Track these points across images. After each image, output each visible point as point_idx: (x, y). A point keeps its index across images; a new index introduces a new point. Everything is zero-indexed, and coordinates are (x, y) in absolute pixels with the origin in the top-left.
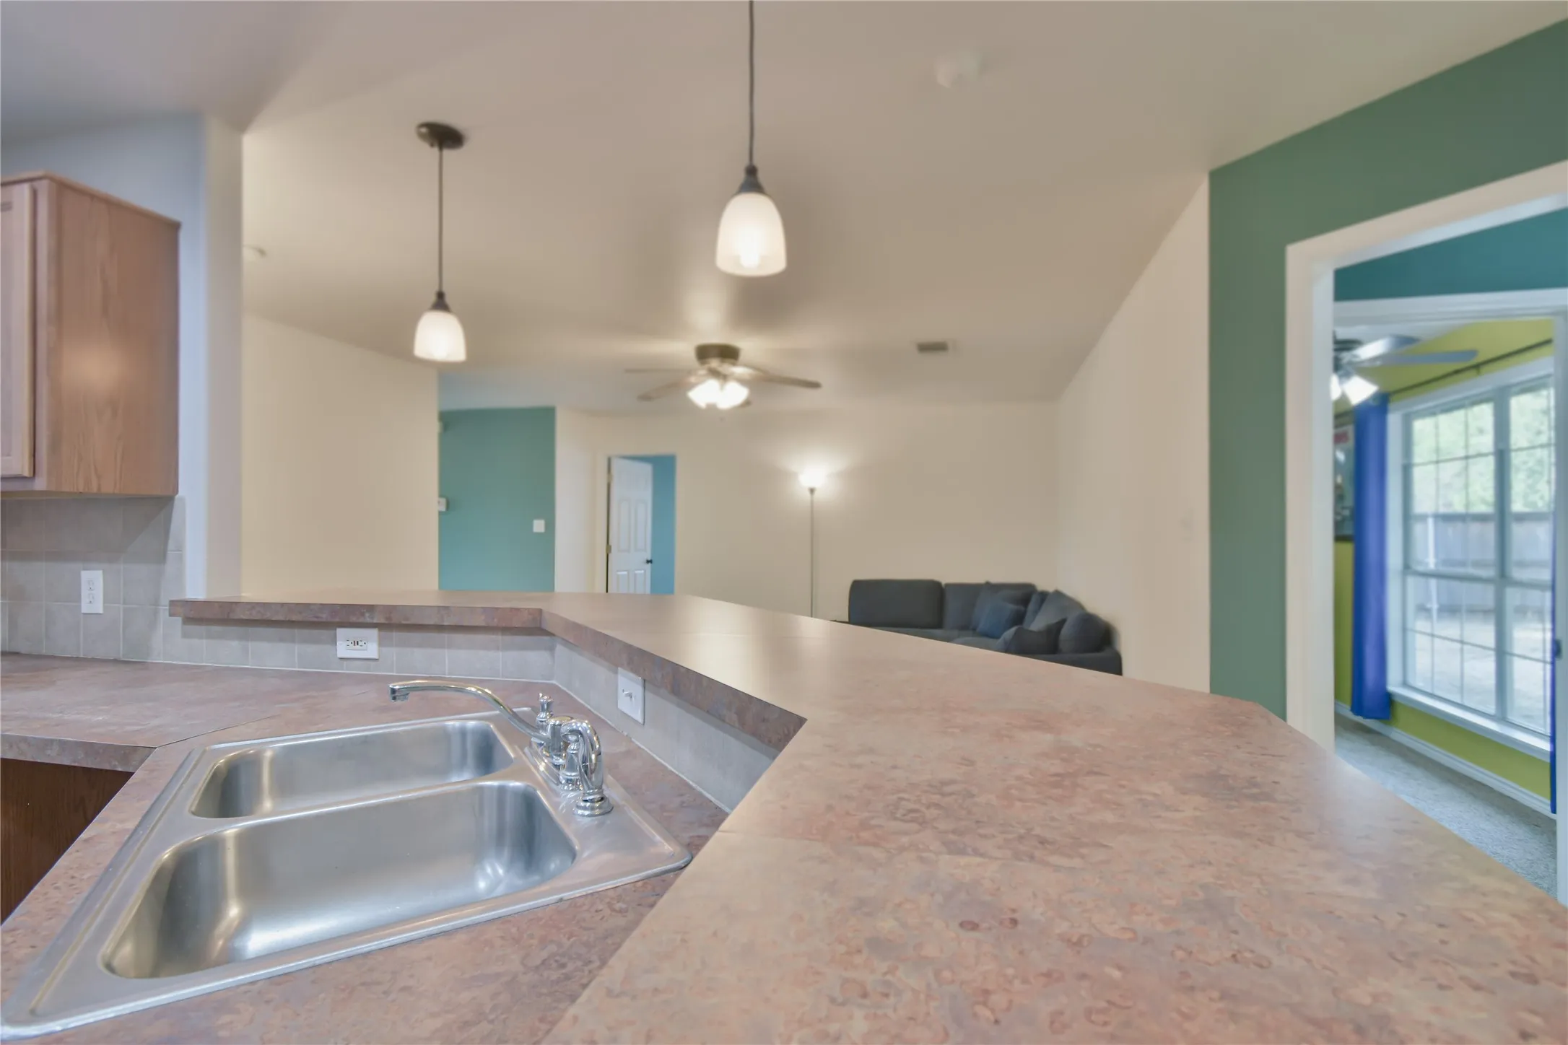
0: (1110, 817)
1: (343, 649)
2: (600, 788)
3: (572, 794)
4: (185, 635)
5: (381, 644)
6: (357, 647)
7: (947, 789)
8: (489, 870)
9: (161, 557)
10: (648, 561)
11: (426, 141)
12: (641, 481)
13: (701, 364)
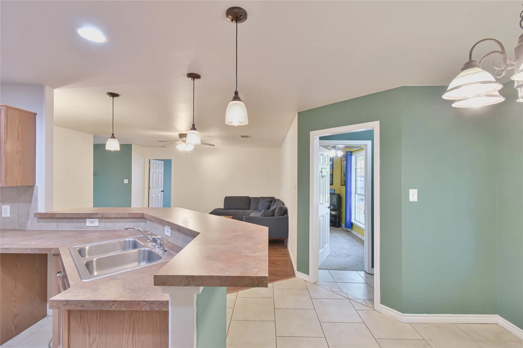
1: (88, 224)
2: (163, 248)
3: (158, 249)
4: (38, 222)
5: (99, 222)
6: (92, 223)
9: (30, 202)
10: (162, 191)
11: (109, 95)
12: (160, 166)
13: (180, 139)
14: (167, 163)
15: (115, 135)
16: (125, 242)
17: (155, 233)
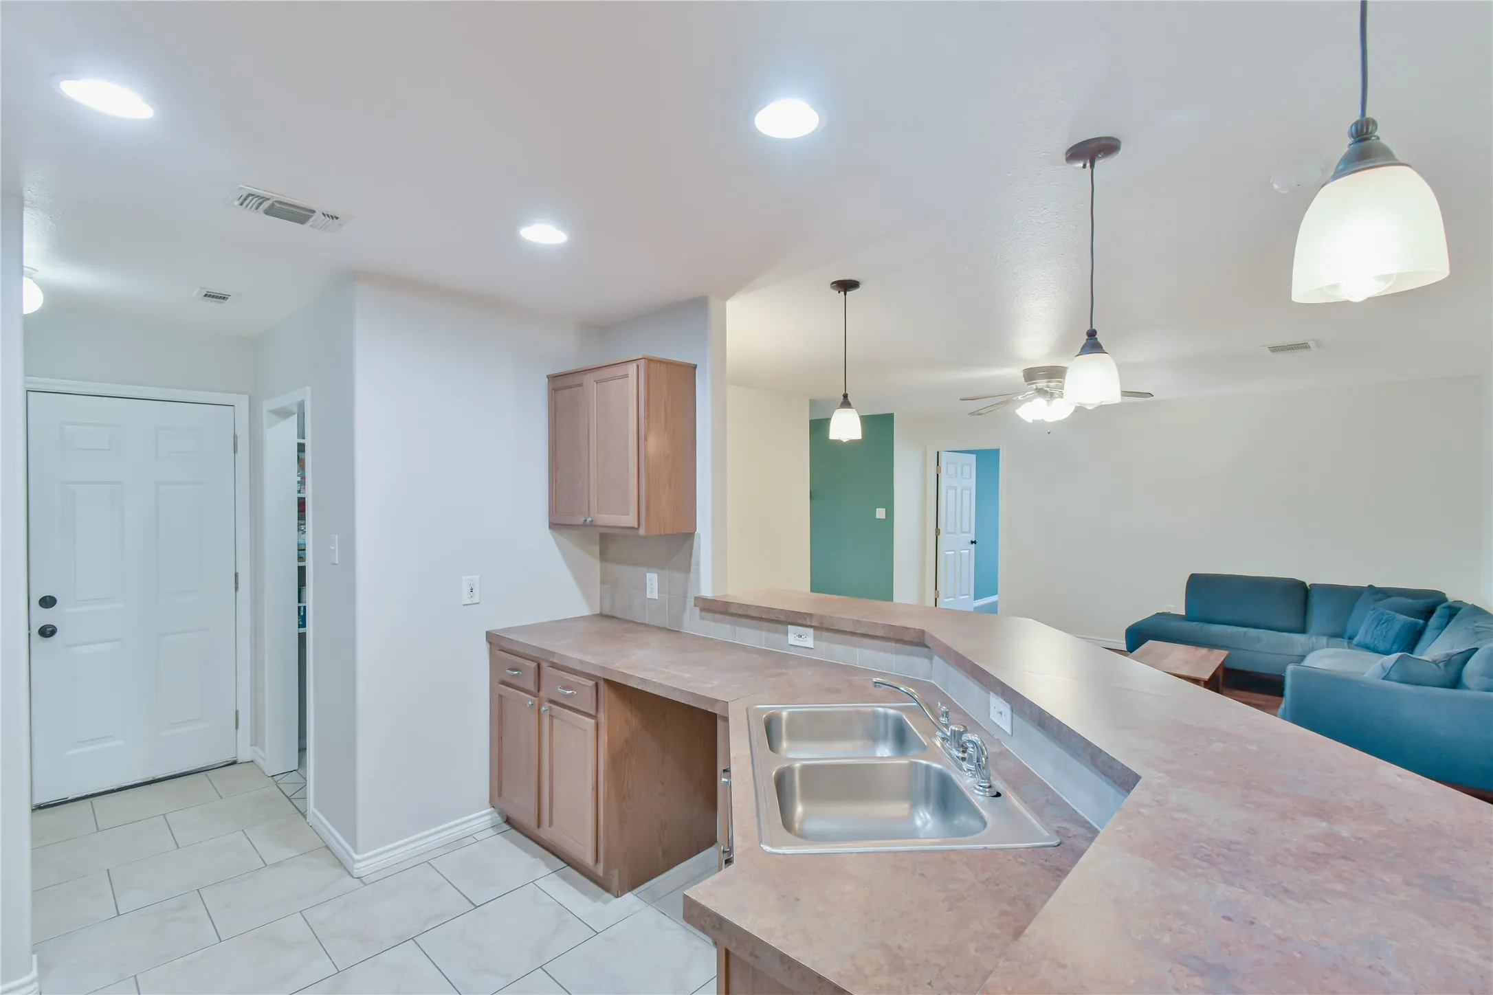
0: (1340, 887)
1: (792, 639)
2: (989, 779)
3: (971, 780)
4: (701, 618)
5: (815, 639)
6: (801, 639)
7: (1233, 847)
8: (921, 814)
9: (687, 569)
10: (972, 542)
11: (835, 289)
12: (966, 469)
13: (1028, 385)
14: (987, 460)
15: (849, 398)
16: (875, 715)
17: (959, 704)
